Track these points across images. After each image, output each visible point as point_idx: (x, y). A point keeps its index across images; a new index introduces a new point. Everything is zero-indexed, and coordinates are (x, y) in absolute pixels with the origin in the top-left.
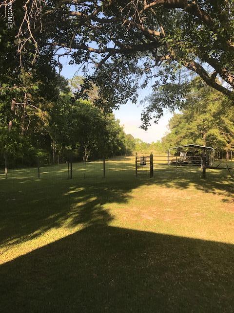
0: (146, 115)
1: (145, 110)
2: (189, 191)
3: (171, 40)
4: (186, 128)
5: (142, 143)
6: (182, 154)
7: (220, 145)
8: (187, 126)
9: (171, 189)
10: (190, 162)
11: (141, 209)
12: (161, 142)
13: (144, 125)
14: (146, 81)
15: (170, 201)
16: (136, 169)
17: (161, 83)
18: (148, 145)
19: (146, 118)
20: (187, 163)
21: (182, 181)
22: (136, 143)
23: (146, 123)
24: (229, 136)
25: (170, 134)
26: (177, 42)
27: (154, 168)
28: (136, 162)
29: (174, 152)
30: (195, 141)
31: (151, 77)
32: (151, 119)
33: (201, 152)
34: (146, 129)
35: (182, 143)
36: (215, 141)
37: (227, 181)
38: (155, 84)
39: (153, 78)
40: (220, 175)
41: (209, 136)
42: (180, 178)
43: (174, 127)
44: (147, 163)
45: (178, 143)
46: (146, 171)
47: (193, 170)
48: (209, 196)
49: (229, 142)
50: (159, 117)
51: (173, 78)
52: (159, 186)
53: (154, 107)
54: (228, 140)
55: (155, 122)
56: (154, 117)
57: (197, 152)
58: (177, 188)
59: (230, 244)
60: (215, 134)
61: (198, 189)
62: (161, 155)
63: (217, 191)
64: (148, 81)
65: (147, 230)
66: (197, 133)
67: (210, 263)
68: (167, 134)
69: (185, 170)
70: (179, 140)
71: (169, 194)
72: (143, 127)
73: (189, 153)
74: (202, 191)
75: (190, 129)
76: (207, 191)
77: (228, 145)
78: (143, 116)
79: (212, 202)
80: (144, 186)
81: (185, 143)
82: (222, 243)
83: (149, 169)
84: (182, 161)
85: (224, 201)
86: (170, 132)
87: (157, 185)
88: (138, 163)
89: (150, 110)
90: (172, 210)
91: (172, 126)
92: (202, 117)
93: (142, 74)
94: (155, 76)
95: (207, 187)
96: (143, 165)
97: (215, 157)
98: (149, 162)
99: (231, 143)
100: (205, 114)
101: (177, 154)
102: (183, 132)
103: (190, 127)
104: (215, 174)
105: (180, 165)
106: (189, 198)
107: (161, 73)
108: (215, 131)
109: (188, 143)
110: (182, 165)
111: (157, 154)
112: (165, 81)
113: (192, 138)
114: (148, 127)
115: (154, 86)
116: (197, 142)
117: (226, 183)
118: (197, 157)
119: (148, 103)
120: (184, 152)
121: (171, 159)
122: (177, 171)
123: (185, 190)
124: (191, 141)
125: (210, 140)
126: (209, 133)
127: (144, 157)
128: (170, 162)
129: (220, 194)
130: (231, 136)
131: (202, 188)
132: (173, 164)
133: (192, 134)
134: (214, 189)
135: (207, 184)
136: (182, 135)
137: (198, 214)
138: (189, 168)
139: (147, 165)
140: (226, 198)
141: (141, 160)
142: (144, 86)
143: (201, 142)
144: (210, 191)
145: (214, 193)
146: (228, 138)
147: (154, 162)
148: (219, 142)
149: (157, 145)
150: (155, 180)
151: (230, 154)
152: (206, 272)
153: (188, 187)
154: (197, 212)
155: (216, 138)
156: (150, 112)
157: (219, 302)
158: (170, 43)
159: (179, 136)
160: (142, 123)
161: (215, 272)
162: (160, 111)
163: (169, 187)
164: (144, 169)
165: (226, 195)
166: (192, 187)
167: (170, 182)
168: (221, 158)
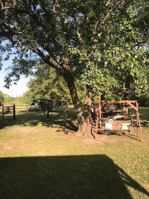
0: (8, 79)
1: (8, 75)
2: (38, 127)
3: (21, 33)
4: (38, 88)
5: (9, 97)
6: (36, 104)
7: (58, 98)
8: (39, 86)
9: (26, 127)
10: (41, 109)
11: (4, 143)
12: (22, 96)
13: (7, 85)
14: (8, 56)
15: (25, 135)
16: (3, 115)
17: (19, 58)
18: (14, 98)
19: (8, 81)
20: (39, 110)
21: (34, 122)
22: (5, 97)
23: (8, 84)
24: (63, 93)
25: (28, 91)
26: (25, 34)
27: (16, 114)
28: (3, 110)
29: (31, 103)
30: (44, 96)
31: (11, 54)
32: (12, 81)
33: (47, 103)
34: (8, 88)
35: (36, 97)
36: (55, 96)
37: (61, 119)
38: (15, 58)
39: (13, 54)
40: (57, 116)
41: (52, 93)
42: (34, 120)
43: (31, 87)
44: (11, 110)
45: (34, 97)
46: (11, 116)
47: (42, 114)
48: (49, 129)
49: (63, 97)
50: (17, 80)
51: (27, 56)
52: (19, 126)
53: (14, 73)
54: (63, 95)
55: (15, 83)
56: (14, 80)
57: (45, 102)
58: (31, 126)
59: (57, 156)
60: (56, 92)
61: (43, 125)
62: (22, 105)
63: (54, 125)
64: (10, 56)
65: (6, 156)
66: (45, 91)
67: (45, 169)
68: (27, 91)
69: (38, 114)
70: (34, 95)
71: (25, 131)
72: (6, 86)
73: (40, 104)
74: (45, 126)
75: (41, 88)
76: (48, 126)
77: (62, 98)
78: (5, 79)
79: (50, 133)
80: (8, 127)
81: (38, 97)
82: (53, 157)
83: (12, 115)
84: (36, 108)
85: (58, 131)
86: (28, 90)
87: (18, 125)
88: (4, 111)
89: (11, 75)
90: (25, 141)
91: (29, 86)
92: (48, 81)
93: (5, 51)
94: (15, 54)
95: (49, 123)
96: (8, 112)
97: (56, 105)
98: (13, 110)
99: (64, 97)
100: (49, 79)
101: (33, 104)
102: (37, 90)
103: (41, 87)
104: (54, 115)
105: (34, 111)
106: (38, 131)
107: (18, 52)
108: (55, 90)
109: (40, 97)
110: (36, 111)
111: (20, 104)
112: (21, 57)
113: (42, 94)
114: (9, 86)
115: (14, 60)
116: (45, 96)
117: (60, 120)
118: (45, 105)
119: (11, 70)
120: (37, 103)
121: (29, 107)
122: (31, 115)
123: (35, 127)
124: (42, 95)
125: (53, 95)
126: (52, 91)
127: (8, 107)
128: (28, 109)
129: (56, 127)
130: (64, 93)
131: (46, 124)
132: (30, 110)
133: (42, 91)
134: (53, 124)
135: (49, 122)
136: (36, 92)
137: (41, 141)
138: (40, 113)
139: (11, 112)
140: (59, 129)
141: (6, 109)
142: (7, 59)
143: (47, 97)
144: (50, 126)
145: (53, 127)
146: (63, 94)
147: (16, 110)
148: (58, 96)
149: (20, 98)
150: (16, 122)
151: (64, 103)
152: (41, 176)
153: (37, 124)
154: (41, 140)
155: (55, 94)
156: (11, 77)
157: (46, 192)
158: (20, 34)
159: (34, 92)
160: (5, 83)
161: (47, 174)
162: (18, 76)
163: (25, 126)
164: (9, 115)
165: (59, 128)
166: (40, 124)
167: (27, 122)
168: (59, 106)
